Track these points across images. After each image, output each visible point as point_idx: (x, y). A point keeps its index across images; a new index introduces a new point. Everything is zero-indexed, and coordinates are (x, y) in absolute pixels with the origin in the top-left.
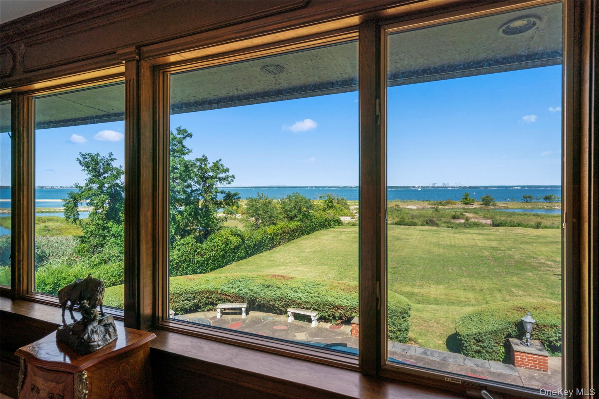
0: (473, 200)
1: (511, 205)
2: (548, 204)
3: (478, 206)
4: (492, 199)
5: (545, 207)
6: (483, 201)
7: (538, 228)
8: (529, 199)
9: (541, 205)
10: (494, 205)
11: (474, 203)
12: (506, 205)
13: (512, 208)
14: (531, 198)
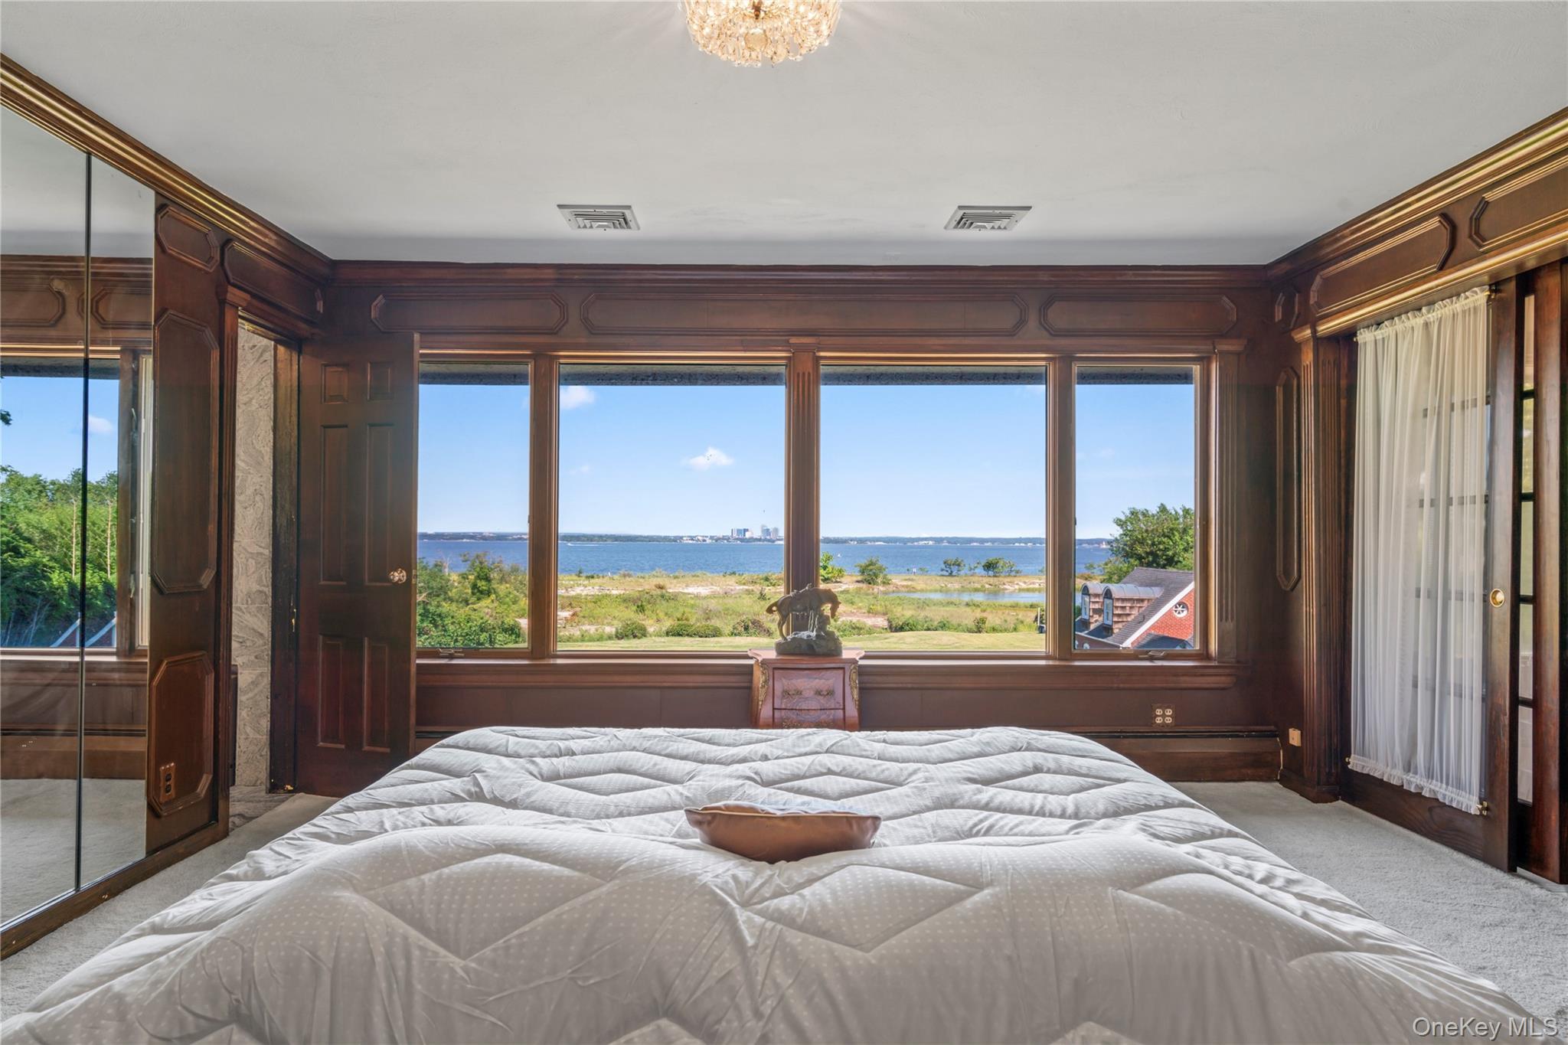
0: (840, 571)
1: (920, 583)
2: (992, 580)
3: (852, 587)
4: (881, 569)
5: (987, 586)
6: (862, 572)
7: (980, 632)
8: (955, 569)
9: (979, 582)
10: (886, 583)
11: (842, 580)
12: (909, 583)
13: (922, 591)
14: (959, 565)
